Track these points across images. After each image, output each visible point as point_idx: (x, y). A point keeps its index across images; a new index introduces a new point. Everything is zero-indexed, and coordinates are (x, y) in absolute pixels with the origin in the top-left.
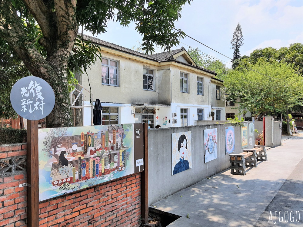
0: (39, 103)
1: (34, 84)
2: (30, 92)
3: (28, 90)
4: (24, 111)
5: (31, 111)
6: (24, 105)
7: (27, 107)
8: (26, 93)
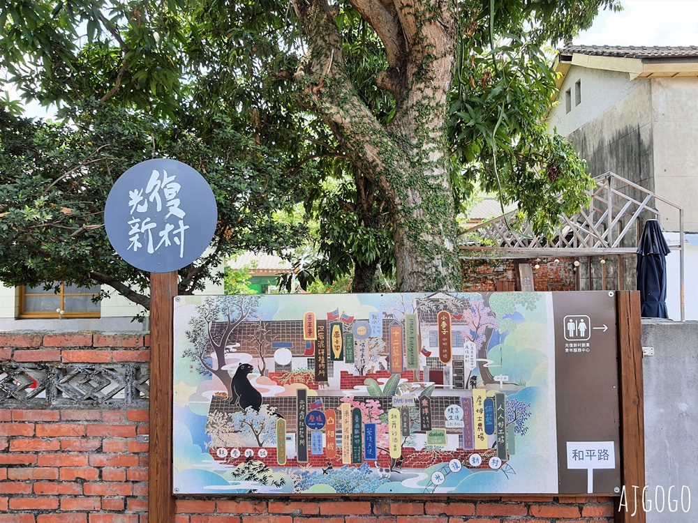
0: (173, 226)
1: (161, 178)
2: (151, 199)
3: (146, 196)
4: (135, 250)
5: (151, 250)
6: (134, 235)
7: (143, 238)
8: (141, 203)
